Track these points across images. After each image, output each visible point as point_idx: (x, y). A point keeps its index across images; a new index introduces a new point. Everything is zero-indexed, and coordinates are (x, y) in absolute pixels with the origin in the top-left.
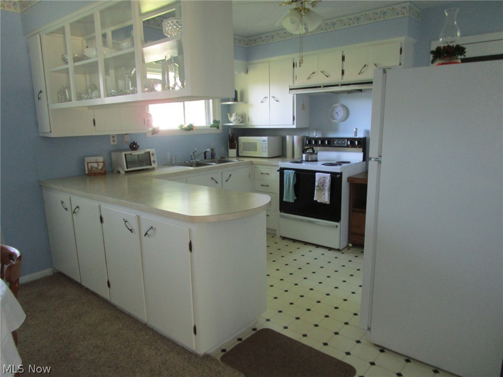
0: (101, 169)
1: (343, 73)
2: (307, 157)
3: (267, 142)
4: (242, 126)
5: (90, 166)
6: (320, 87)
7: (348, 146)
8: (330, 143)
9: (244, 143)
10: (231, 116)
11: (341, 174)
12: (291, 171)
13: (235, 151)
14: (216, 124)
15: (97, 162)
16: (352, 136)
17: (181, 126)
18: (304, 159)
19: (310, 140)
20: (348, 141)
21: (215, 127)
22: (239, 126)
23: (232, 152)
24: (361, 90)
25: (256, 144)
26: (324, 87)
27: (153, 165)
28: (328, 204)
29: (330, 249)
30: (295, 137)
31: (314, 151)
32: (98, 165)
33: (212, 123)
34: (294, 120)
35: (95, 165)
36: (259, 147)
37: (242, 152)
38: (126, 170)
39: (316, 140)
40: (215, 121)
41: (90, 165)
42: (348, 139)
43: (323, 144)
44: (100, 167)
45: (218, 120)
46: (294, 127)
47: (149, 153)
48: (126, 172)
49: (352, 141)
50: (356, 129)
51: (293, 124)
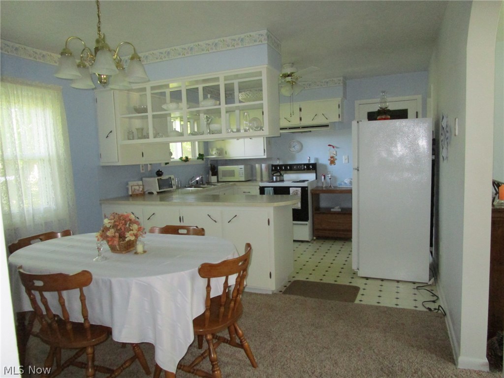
0: (141, 191)
1: (301, 119)
2: (276, 179)
3: (243, 170)
4: (221, 157)
5: (133, 189)
6: (286, 129)
7: (304, 169)
8: (292, 168)
9: (223, 171)
10: (212, 151)
11: (307, 187)
12: (270, 188)
13: (216, 177)
14: (201, 156)
15: (138, 185)
16: (307, 162)
17: (181, 158)
18: (275, 180)
19: (276, 166)
20: (304, 166)
21: (200, 159)
22: (218, 158)
23: (214, 179)
24: (310, 131)
25: (233, 171)
26: (289, 128)
27: (174, 187)
28: (300, 210)
29: (302, 242)
30: (264, 166)
31: (281, 174)
32: (139, 188)
33: (198, 156)
34: (264, 152)
35: (137, 188)
36: (236, 174)
37: (221, 178)
38: (158, 191)
39: (281, 166)
40: (200, 155)
41: (133, 187)
42: (304, 165)
43: (286, 170)
44: (141, 189)
45: (201, 153)
46: (265, 157)
47: (170, 178)
48: (158, 193)
49: (308, 165)
50: (309, 157)
51: (264, 155)
